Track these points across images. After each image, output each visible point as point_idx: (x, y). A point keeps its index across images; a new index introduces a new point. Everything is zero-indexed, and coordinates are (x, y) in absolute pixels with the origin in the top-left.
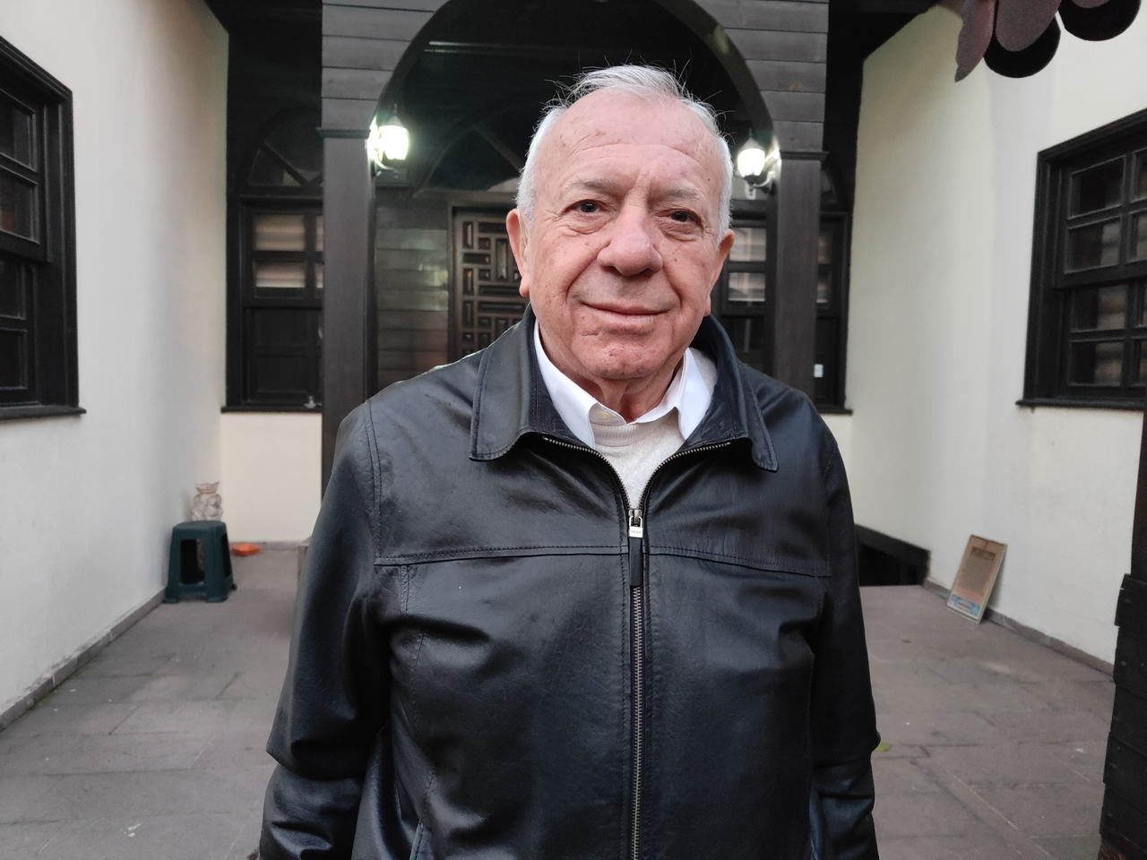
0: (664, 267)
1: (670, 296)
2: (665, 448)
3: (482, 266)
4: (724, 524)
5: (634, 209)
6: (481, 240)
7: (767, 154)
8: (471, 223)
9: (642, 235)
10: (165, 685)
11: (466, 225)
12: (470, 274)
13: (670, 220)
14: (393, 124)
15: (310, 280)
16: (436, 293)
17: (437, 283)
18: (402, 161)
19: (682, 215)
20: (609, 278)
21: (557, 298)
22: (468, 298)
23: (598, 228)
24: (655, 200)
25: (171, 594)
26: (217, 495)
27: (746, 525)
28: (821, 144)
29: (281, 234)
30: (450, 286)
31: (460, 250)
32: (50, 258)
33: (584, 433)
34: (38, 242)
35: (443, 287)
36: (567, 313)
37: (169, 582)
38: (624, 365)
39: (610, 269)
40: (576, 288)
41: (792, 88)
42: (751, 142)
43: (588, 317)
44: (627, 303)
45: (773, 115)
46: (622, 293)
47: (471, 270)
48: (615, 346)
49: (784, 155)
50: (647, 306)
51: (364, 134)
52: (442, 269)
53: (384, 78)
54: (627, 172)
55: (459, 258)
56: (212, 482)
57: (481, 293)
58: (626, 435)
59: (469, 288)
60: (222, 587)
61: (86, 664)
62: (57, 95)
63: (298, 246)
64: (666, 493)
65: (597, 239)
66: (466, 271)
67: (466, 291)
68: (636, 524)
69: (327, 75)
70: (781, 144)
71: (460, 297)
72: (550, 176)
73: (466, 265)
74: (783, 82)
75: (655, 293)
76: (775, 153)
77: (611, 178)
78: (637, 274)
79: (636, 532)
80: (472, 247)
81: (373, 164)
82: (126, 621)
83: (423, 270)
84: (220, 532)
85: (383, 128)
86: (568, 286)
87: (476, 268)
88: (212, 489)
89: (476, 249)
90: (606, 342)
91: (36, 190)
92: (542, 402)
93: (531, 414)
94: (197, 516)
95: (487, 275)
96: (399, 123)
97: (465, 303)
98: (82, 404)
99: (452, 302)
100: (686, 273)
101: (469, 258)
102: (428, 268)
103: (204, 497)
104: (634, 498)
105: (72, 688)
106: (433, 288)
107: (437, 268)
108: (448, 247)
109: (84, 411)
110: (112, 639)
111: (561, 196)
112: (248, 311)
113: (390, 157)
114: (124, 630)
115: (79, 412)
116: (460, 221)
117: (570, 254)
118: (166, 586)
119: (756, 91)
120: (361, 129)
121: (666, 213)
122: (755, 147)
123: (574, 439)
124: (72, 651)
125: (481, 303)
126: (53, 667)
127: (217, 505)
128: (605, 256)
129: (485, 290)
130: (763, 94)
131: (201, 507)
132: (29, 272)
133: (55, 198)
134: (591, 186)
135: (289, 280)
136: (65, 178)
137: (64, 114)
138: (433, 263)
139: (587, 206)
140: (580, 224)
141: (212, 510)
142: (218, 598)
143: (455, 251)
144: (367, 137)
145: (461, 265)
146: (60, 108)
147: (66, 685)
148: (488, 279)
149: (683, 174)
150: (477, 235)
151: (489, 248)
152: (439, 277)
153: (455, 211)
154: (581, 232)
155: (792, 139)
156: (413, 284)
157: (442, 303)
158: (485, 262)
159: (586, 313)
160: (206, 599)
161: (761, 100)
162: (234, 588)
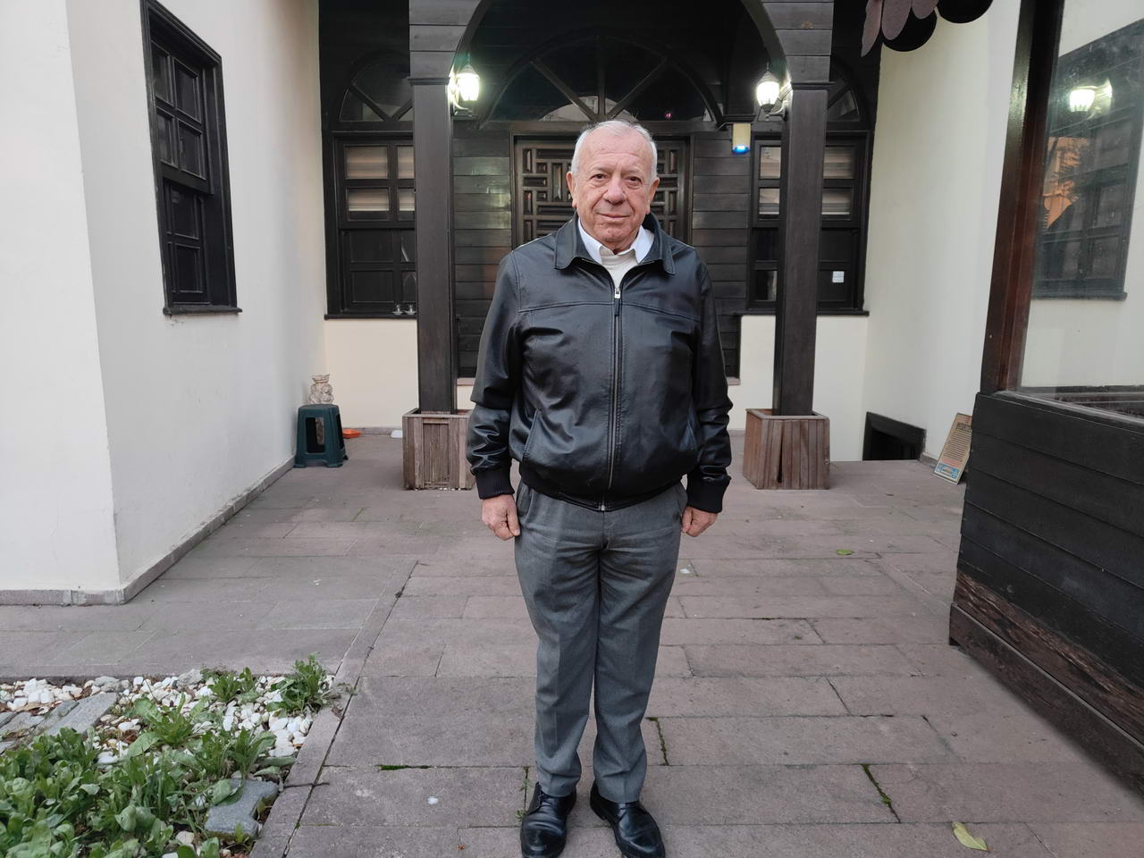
0: (628, 200)
1: (630, 210)
2: (631, 265)
3: (540, 189)
4: (655, 295)
5: (616, 178)
6: (539, 164)
7: (781, 85)
8: (530, 150)
9: (619, 189)
10: (311, 514)
11: (526, 151)
12: (529, 196)
13: (630, 181)
14: (467, 72)
15: (394, 204)
16: (501, 213)
17: (502, 205)
18: (475, 102)
19: (634, 179)
20: (608, 203)
21: (588, 211)
22: (527, 217)
23: (602, 185)
24: (623, 174)
25: (299, 461)
26: (329, 385)
27: (662, 296)
28: (828, 75)
29: (366, 164)
30: (513, 207)
31: (521, 174)
32: (213, 192)
33: (598, 259)
34: (204, 179)
35: (506, 208)
36: (592, 216)
37: (298, 451)
38: (613, 236)
39: (607, 201)
40: (595, 208)
41: (803, 26)
42: (767, 76)
43: (600, 219)
44: (614, 213)
45: (786, 52)
46: (612, 210)
47: (531, 192)
48: (610, 229)
49: (795, 86)
50: (622, 214)
51: (445, 81)
52: (505, 192)
53: (459, 32)
54: (613, 164)
55: (520, 182)
56: (324, 374)
57: (539, 213)
58: (614, 260)
59: (529, 209)
60: (339, 458)
61: (251, 500)
62: (213, 61)
63: (382, 174)
64: (632, 281)
65: (603, 189)
66: (526, 192)
67: (526, 212)
68: (617, 293)
69: (413, 31)
70: (792, 76)
71: (521, 216)
72: (585, 163)
73: (526, 188)
74: (796, 22)
75: (625, 209)
76: (788, 85)
77: (608, 167)
78: (617, 203)
79: (618, 296)
80: (531, 172)
81: (452, 106)
82: (271, 476)
83: (490, 193)
84: (334, 415)
85: (458, 75)
86: (593, 207)
87: (535, 190)
88: (324, 380)
89: (534, 174)
90: (607, 228)
91: (202, 136)
92: (581, 247)
93: (577, 250)
94: (315, 401)
95: (545, 196)
96: (472, 70)
97: (526, 221)
98: (239, 305)
99: (514, 221)
100: (635, 201)
101: (529, 181)
102: (494, 192)
103: (319, 387)
104: (617, 282)
105: (247, 514)
106: (499, 209)
107: (501, 191)
108: (511, 172)
109: (241, 311)
110: (265, 487)
111: (589, 172)
112: (343, 233)
113: (465, 99)
114: (273, 481)
115: (237, 311)
116: (520, 147)
117: (593, 195)
118: (295, 454)
119: (772, 31)
120: (442, 76)
121: (628, 178)
122: (771, 80)
123: (593, 261)
124: (242, 491)
125: (539, 221)
126: (233, 500)
127: (329, 393)
128: (605, 196)
129: (543, 210)
130: (778, 33)
131: (317, 394)
132: (199, 203)
133: (214, 143)
134: (600, 169)
135: (374, 204)
136: (220, 126)
137: (217, 76)
138: (498, 187)
139: (599, 176)
140: (597, 183)
141: (326, 396)
142: (336, 465)
143: (516, 175)
144: (447, 84)
145: (521, 188)
146: (214, 70)
147: (241, 512)
148: (546, 200)
149: (634, 164)
150: (535, 160)
151: (546, 172)
152: (503, 199)
153: (516, 139)
154: (597, 186)
155: (803, 72)
156: (481, 206)
157: (506, 223)
158: (541, 185)
159: (599, 216)
160: (326, 465)
161: (776, 40)
162: (346, 458)
